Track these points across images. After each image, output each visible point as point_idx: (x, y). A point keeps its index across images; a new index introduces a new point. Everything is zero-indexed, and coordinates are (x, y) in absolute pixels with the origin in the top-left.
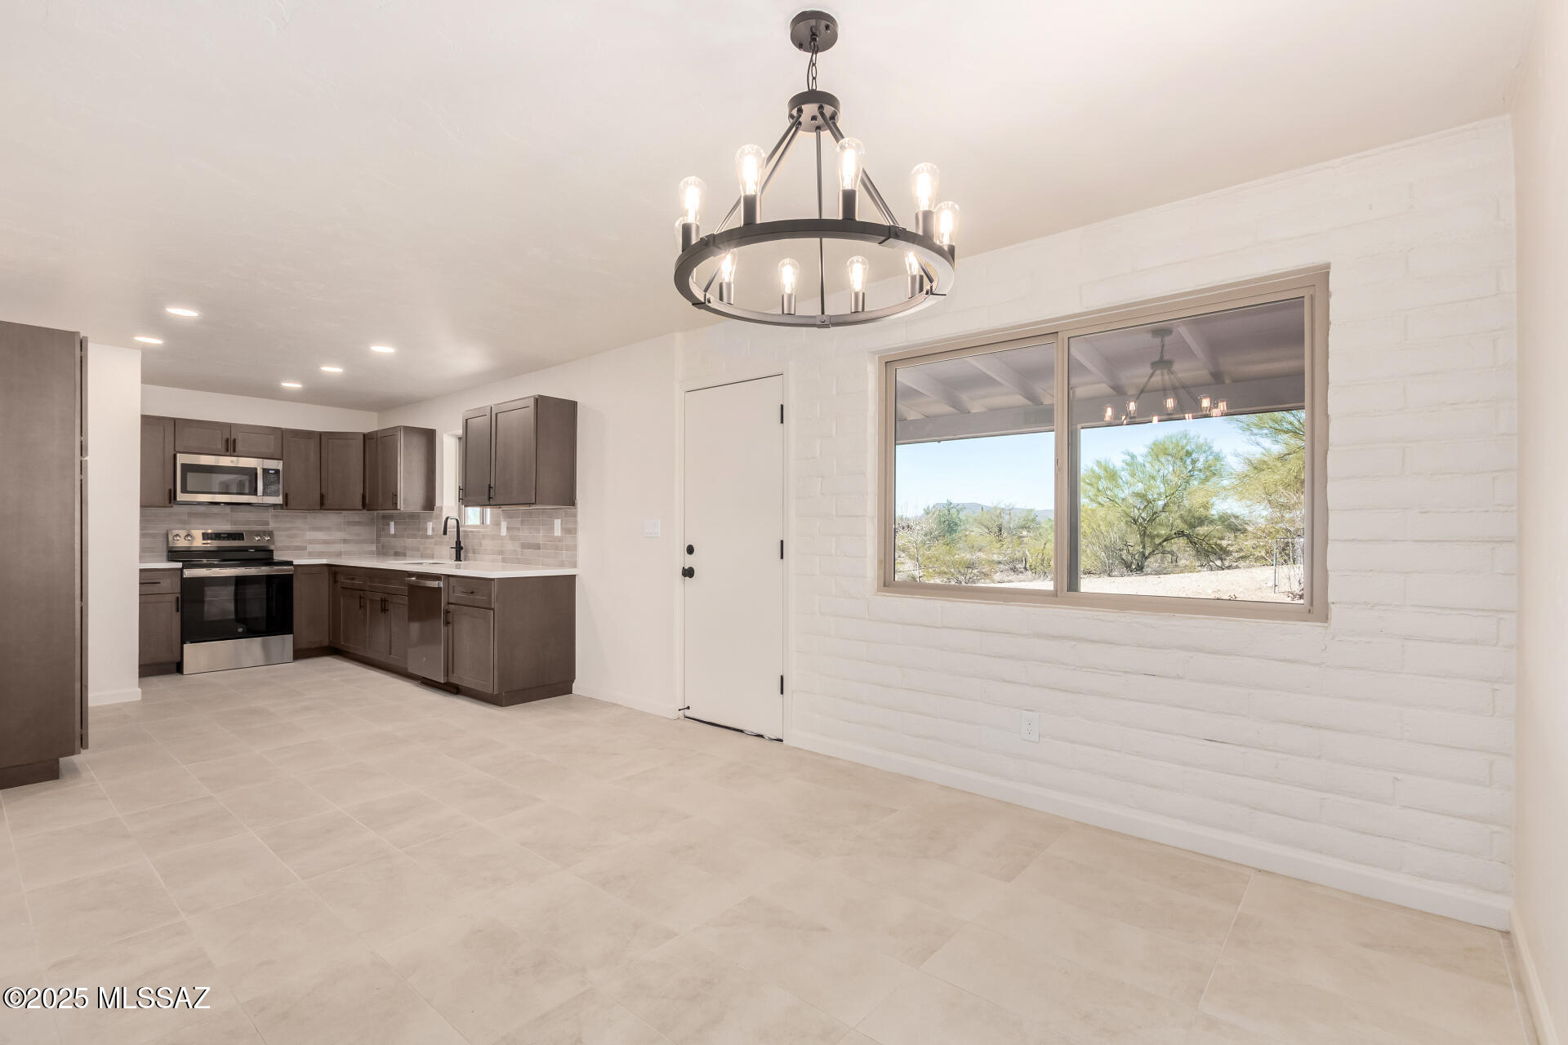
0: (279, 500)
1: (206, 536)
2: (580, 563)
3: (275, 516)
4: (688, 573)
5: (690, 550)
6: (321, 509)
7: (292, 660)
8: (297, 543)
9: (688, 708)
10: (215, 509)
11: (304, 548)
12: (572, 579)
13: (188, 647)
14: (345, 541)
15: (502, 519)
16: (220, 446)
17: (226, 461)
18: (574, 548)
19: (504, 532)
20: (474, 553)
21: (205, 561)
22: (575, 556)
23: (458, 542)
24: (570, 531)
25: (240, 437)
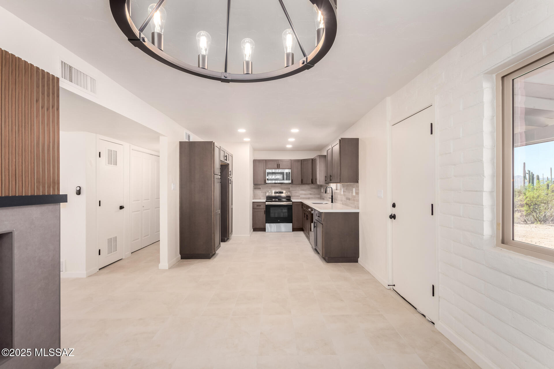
0: (290, 182)
1: (276, 193)
2: (360, 208)
3: (292, 186)
4: (393, 217)
5: (394, 206)
6: (302, 184)
7: (292, 231)
8: (297, 194)
9: (394, 285)
10: (277, 185)
11: (299, 196)
12: (357, 214)
13: (267, 224)
14: (310, 194)
15: (342, 188)
16: (276, 166)
17: (277, 171)
18: (358, 201)
19: (342, 193)
20: (336, 200)
21: (273, 200)
22: (358, 204)
23: (332, 196)
24: (357, 193)
25: (280, 163)
